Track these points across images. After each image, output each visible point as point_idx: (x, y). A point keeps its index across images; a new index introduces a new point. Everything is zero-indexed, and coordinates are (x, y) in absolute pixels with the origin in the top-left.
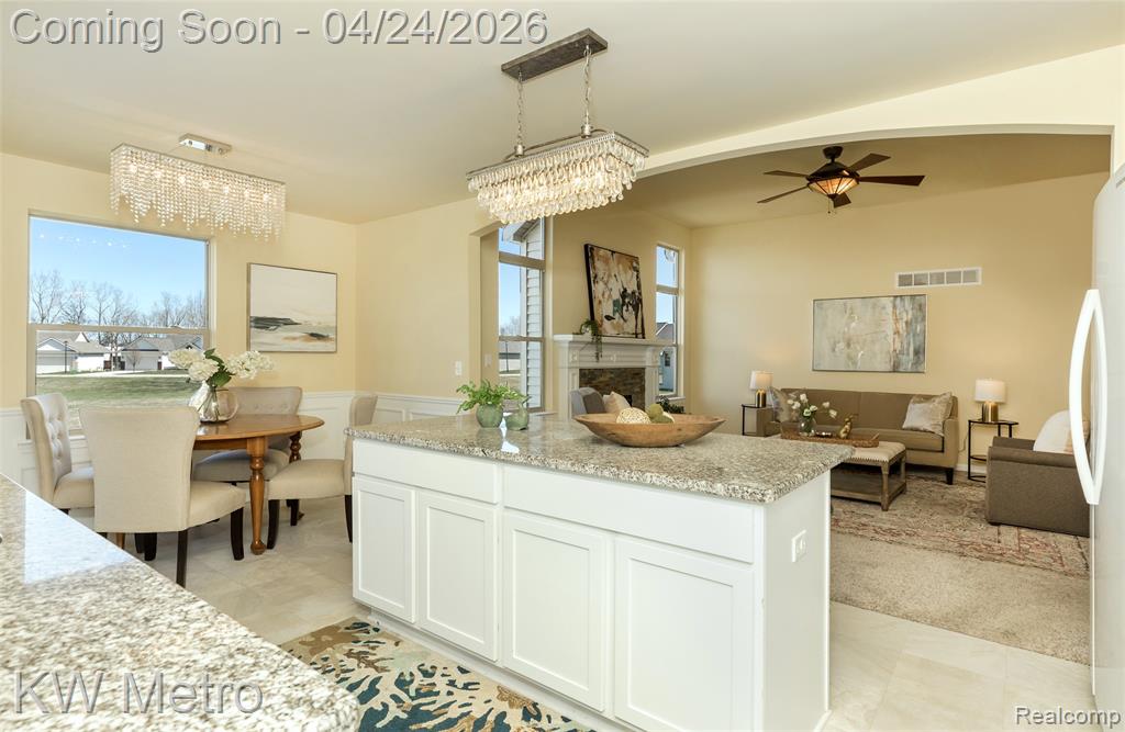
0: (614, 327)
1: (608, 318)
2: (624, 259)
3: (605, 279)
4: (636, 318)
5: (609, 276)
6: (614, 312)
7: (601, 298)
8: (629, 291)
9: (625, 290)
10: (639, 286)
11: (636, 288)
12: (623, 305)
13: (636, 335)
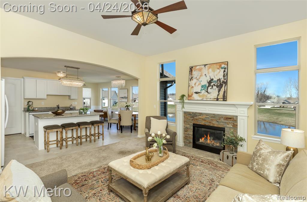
0: (200, 96)
1: (196, 93)
2: (215, 65)
3: (198, 78)
4: (219, 91)
5: (201, 76)
6: (201, 90)
7: (193, 85)
8: (215, 79)
9: (212, 80)
10: (226, 75)
11: (221, 77)
12: (208, 86)
13: (217, 99)
